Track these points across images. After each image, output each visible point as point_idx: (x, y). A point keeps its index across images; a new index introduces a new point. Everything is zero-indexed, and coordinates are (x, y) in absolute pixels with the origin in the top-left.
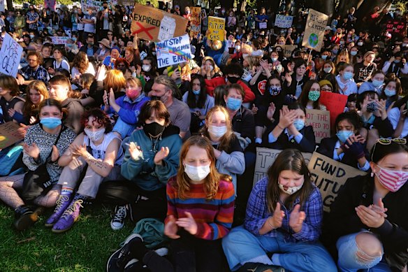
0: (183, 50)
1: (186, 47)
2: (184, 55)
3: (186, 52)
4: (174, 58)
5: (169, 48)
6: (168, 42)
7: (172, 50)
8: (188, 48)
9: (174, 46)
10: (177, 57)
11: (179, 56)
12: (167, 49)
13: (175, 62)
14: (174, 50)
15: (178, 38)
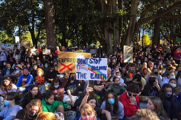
0: (101, 71)
1: (104, 68)
2: (101, 75)
3: (103, 73)
4: (92, 75)
5: (89, 65)
6: (89, 60)
7: (90, 68)
8: (105, 69)
9: (93, 65)
10: (94, 75)
11: (96, 75)
12: (87, 66)
13: (91, 78)
14: (93, 69)
15: (98, 59)
